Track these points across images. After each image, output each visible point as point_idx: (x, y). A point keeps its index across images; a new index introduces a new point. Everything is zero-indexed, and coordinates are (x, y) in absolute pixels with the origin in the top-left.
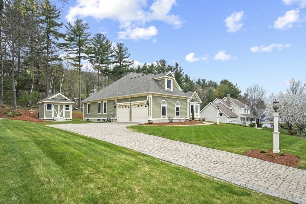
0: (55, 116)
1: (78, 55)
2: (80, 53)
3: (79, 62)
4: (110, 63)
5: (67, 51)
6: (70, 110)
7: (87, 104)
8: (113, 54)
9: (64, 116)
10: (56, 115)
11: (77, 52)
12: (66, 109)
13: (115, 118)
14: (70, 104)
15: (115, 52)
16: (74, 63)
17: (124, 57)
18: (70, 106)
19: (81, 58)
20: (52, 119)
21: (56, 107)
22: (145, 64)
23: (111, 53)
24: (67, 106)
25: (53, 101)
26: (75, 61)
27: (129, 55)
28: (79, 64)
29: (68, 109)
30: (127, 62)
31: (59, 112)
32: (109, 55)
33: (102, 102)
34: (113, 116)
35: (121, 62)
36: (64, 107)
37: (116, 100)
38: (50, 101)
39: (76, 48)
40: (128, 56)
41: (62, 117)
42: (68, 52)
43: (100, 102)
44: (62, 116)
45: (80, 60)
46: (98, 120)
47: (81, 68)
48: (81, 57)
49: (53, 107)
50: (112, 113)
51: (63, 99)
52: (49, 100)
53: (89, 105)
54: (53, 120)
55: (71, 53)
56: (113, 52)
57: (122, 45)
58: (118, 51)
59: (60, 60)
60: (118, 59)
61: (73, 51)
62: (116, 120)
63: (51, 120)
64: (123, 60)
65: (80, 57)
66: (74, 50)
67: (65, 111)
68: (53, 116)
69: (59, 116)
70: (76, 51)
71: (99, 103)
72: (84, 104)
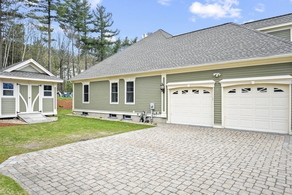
0: (21, 111)
1: (47, 14)
2: (49, 11)
3: (48, 25)
4: (88, 31)
5: (30, 5)
6: (53, 96)
7: (81, 84)
8: (92, 19)
9: (41, 108)
10: (23, 108)
11: (45, 9)
12: (46, 94)
13: (163, 115)
14: (53, 83)
15: (95, 17)
16: (41, 25)
17: (106, 24)
18: (53, 88)
19: (51, 19)
20: (15, 115)
21: (23, 89)
22: (127, 37)
23: (90, 18)
24: (48, 88)
25: (17, 76)
26: (42, 22)
27: (113, 22)
28: (48, 27)
29: (50, 94)
30: (110, 32)
31: (30, 101)
32: (87, 21)
33: (122, 81)
34: (157, 110)
35: (102, 32)
36: (41, 90)
37: (164, 76)
38: (10, 75)
39: (43, 4)
40: (110, 24)
41: (38, 110)
42: (32, 8)
43: (117, 81)
44: (36, 108)
45: (49, 20)
46: (110, 116)
47: (51, 33)
48: (52, 17)
49: (16, 89)
50: (152, 104)
51: (40, 73)
52: (6, 74)
53: (86, 87)
54: (18, 118)
55: (36, 10)
56: (92, 17)
57: (103, 9)
58: (99, 17)
59: (20, 16)
60: (99, 27)
61: (40, 7)
62: (166, 119)
63: (12, 118)
64: (105, 29)
65: (49, 17)
66: (40, 5)
67: (43, 99)
68: (17, 108)
69: (30, 108)
70: (44, 7)
71: (112, 81)
72: (75, 84)
